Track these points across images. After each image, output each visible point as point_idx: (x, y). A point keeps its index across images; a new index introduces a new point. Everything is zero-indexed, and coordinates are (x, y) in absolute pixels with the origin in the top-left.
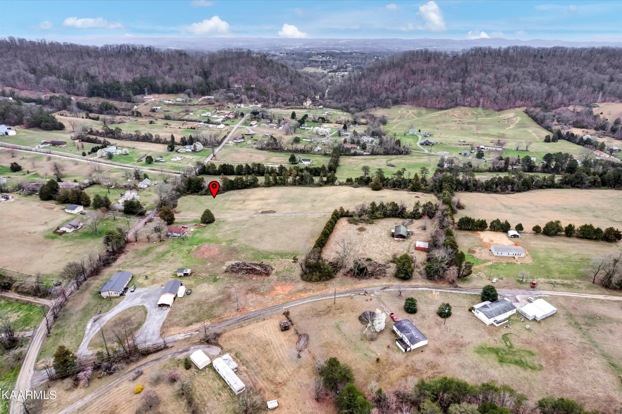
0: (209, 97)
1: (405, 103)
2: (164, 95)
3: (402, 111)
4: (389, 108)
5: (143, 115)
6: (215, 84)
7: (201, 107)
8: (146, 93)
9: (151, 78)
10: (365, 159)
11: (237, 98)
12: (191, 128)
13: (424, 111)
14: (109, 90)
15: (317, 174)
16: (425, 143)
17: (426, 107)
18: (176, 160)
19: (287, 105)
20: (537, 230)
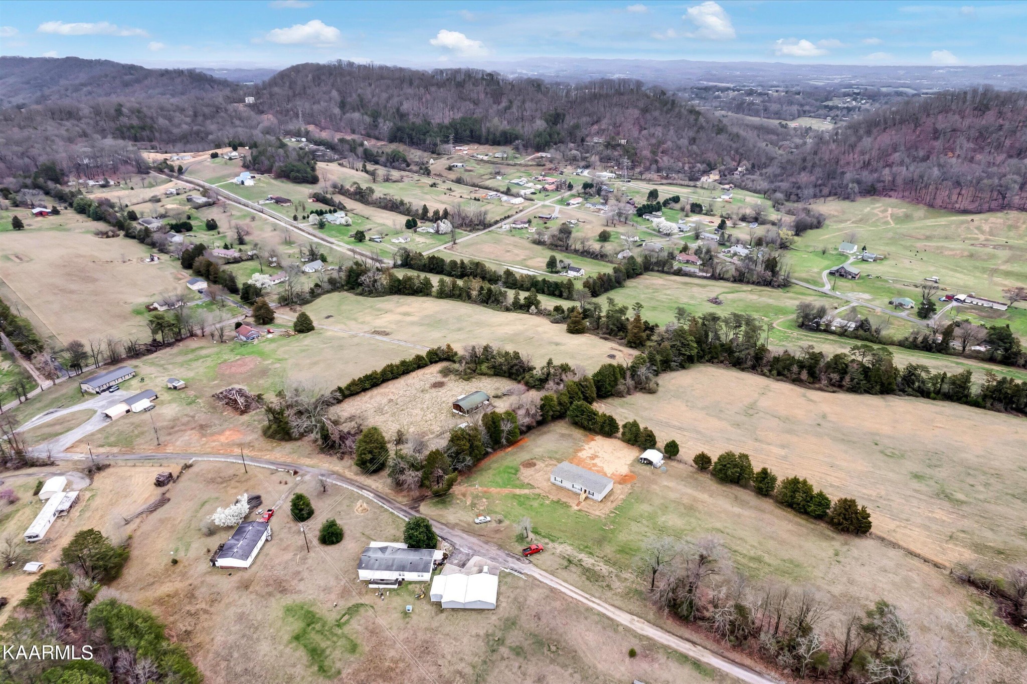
0: (544, 154)
1: (891, 193)
2: (487, 147)
3: (873, 209)
4: (853, 201)
5: (432, 173)
6: (563, 134)
7: (523, 169)
8: (451, 141)
9: (476, 121)
10: (686, 284)
11: (584, 159)
12: (475, 199)
13: (920, 211)
14: (414, 134)
15: (557, 293)
16: (837, 271)
17: (931, 206)
18: (397, 241)
19: (667, 178)
20: (702, 461)
